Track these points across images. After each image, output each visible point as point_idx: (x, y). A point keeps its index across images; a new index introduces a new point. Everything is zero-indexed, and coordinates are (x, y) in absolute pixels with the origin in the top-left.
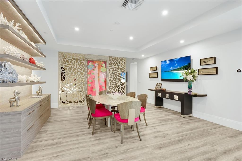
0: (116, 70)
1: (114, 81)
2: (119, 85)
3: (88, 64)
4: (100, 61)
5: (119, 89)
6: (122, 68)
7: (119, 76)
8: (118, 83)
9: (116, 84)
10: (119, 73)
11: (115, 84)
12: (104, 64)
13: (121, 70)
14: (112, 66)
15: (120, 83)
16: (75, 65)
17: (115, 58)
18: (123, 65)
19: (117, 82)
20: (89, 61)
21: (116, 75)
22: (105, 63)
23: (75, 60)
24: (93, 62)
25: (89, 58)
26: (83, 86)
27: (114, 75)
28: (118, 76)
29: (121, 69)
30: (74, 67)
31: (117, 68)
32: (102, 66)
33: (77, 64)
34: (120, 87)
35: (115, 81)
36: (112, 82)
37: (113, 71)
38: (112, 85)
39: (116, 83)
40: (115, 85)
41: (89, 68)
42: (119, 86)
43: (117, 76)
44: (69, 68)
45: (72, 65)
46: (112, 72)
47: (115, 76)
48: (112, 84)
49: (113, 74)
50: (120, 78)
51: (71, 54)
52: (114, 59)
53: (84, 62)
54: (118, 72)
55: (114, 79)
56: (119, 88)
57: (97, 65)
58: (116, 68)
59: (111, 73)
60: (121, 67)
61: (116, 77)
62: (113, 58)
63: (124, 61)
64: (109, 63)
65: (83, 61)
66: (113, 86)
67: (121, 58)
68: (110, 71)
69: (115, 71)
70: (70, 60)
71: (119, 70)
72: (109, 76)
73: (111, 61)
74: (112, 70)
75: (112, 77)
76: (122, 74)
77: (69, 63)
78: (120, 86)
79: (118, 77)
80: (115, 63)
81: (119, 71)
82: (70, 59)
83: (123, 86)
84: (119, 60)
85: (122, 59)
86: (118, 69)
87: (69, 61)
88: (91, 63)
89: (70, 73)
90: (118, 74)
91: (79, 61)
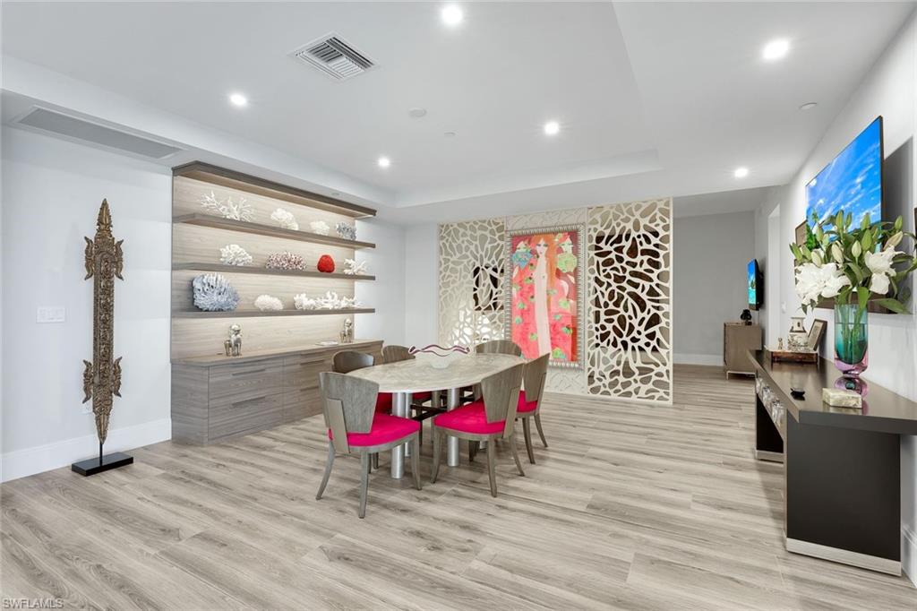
0: (620, 259)
1: (611, 307)
2: (635, 322)
3: (514, 249)
4: (555, 233)
5: (634, 340)
6: (651, 247)
7: (636, 286)
8: (631, 312)
9: (622, 320)
10: (638, 269)
11: (615, 317)
12: (568, 241)
13: (646, 258)
14: (602, 244)
15: (640, 316)
16: (478, 256)
17: (619, 208)
18: (656, 235)
19: (626, 310)
20: (516, 239)
21: (619, 279)
22: (573, 235)
23: (478, 243)
24: (528, 238)
25: (518, 225)
26: (498, 323)
27: (611, 281)
28: (629, 282)
29: (644, 252)
30: (474, 263)
31: (625, 250)
32: (560, 250)
33: (484, 254)
34: (639, 333)
35: (617, 304)
36: (602, 310)
37: (608, 263)
38: (602, 322)
39: (622, 312)
40: (616, 323)
41: (515, 263)
42: (637, 328)
43: (624, 284)
44: (462, 266)
45: (471, 257)
46: (602, 268)
47: (614, 286)
48: (603, 317)
49: (608, 276)
50: (638, 291)
51: (468, 226)
52: (611, 217)
53: (501, 243)
54: (629, 269)
55: (611, 297)
56: (634, 334)
57: (542, 250)
58: (619, 250)
59: (596, 274)
60: (646, 246)
61: (623, 289)
62: (608, 213)
63: (659, 215)
64: (592, 232)
65: (499, 242)
66: (609, 327)
67: (645, 206)
68: (595, 267)
69: (617, 264)
70: (466, 243)
71: (638, 260)
72: (589, 285)
73: (598, 226)
74: (601, 260)
75: (603, 289)
76: (654, 276)
77: (464, 253)
78: (642, 328)
79: (630, 289)
80: (618, 230)
81: (634, 265)
82: (465, 239)
83: (655, 328)
84: (637, 214)
85: (653, 207)
86: (629, 255)
87: (463, 246)
88: (522, 245)
89: (465, 281)
90: (628, 277)
91: (490, 243)
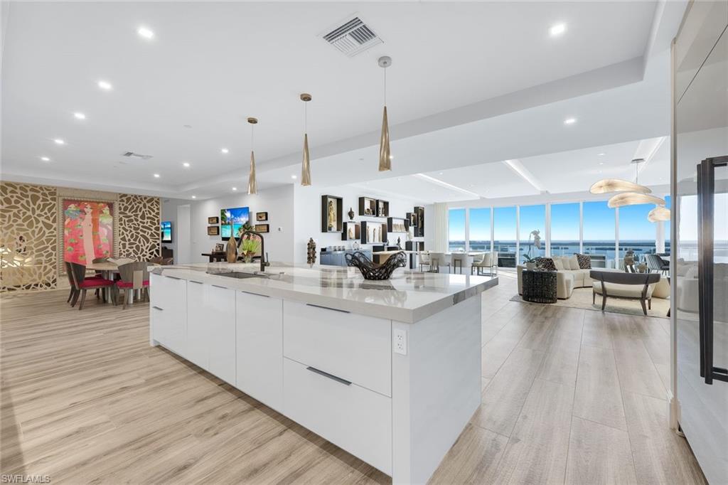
0: (137, 220)
1: (132, 241)
2: (144, 248)
3: (65, 208)
4: (99, 203)
5: (144, 256)
6: (151, 216)
7: (145, 232)
8: (142, 243)
9: (138, 247)
10: (145, 225)
11: (134, 246)
12: (107, 208)
13: (149, 220)
14: (127, 212)
15: (147, 245)
16: (30, 208)
17: (136, 197)
18: (154, 211)
19: (140, 242)
20: (67, 202)
21: (135, 229)
22: (111, 206)
23: (29, 199)
24: (78, 203)
25: (68, 195)
26: (51, 251)
27: (132, 229)
28: (141, 230)
29: (148, 218)
30: (26, 213)
31: (139, 216)
32: (102, 212)
33: (36, 207)
34: (146, 252)
35: (135, 240)
36: (127, 243)
37: (132, 221)
38: (127, 248)
39: (138, 243)
40: (134, 249)
41: (67, 215)
42: (145, 250)
43: (139, 231)
44: (12, 214)
45: (21, 208)
46: (127, 223)
47: (134, 232)
48: (127, 246)
49: (130, 227)
50: (146, 234)
51: (18, 187)
52: (131, 200)
53: (53, 202)
54: (141, 224)
55: (132, 236)
56: (144, 253)
57: (88, 210)
58: (137, 215)
59: (124, 226)
60: (149, 215)
61: (138, 233)
62: (130, 198)
63: (155, 203)
64: (121, 205)
65: (50, 201)
66: (131, 250)
67: (148, 199)
68: (123, 222)
69: (135, 222)
70: (15, 198)
71: (145, 221)
72: (120, 231)
73: (125, 203)
74: (126, 219)
75: (128, 233)
76: (153, 228)
77: (13, 204)
78: (147, 250)
79: (141, 233)
80: (135, 207)
81: (144, 223)
82: (15, 195)
83: (154, 250)
84: (145, 201)
85: (152, 199)
86: (141, 217)
87: (13, 200)
88: (72, 207)
89: (15, 224)
90: (141, 228)
91: (42, 201)
